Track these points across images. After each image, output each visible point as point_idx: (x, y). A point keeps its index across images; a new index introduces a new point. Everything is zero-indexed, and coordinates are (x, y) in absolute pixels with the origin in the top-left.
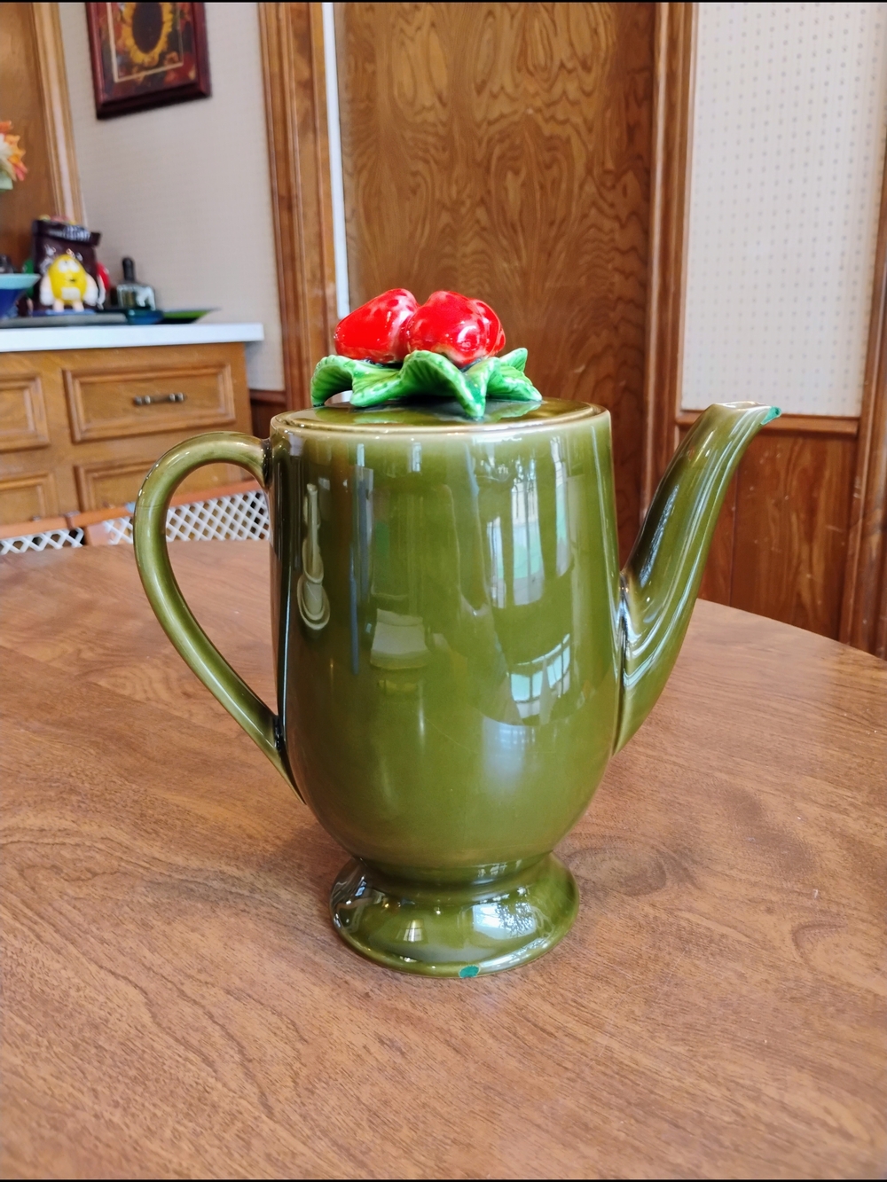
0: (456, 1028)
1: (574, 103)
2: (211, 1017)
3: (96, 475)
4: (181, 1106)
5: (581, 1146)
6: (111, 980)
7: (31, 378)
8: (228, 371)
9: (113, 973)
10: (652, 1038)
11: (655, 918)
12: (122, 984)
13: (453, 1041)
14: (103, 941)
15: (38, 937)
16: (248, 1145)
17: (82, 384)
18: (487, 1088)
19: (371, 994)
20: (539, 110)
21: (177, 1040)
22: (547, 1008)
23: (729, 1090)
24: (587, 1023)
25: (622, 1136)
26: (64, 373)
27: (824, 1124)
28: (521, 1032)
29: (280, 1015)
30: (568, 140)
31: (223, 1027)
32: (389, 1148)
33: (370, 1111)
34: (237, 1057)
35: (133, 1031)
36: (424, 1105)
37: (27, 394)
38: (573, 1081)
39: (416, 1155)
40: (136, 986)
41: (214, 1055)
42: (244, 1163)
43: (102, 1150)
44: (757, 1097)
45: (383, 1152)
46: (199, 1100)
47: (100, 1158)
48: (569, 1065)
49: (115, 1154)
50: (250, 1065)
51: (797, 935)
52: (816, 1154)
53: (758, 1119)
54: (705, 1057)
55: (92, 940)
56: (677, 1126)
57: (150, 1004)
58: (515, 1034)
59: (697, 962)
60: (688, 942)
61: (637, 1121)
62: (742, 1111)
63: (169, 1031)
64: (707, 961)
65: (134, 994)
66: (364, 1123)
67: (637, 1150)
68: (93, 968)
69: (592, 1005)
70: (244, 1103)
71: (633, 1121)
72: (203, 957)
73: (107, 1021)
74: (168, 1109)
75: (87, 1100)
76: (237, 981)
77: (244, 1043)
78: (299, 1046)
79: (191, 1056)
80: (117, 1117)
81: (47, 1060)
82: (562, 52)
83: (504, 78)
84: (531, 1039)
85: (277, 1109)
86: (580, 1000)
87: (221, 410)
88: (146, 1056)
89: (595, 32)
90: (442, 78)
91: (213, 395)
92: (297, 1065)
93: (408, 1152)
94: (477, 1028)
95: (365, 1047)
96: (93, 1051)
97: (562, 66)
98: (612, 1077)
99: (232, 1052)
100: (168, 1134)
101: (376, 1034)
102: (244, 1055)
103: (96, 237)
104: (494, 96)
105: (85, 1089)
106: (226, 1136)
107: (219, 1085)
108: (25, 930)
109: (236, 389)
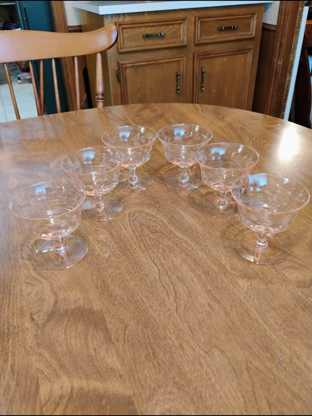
0: (228, 308)
2: (172, 283)
3: (200, 57)
4: (159, 303)
5: (245, 351)
6: (153, 264)
7: (184, 20)
8: (256, 16)
9: (154, 262)
10: (279, 331)
11: (301, 297)
12: (155, 266)
13: (226, 311)
14: (154, 252)
15: (140, 246)
16: (170, 318)
17: (201, 22)
18: (229, 327)
19: (211, 291)
21: (163, 286)
22: (255, 312)
23: (292, 353)
24: (263, 320)
25: (257, 353)
26: (195, 17)
28: (244, 316)
29: (187, 288)
31: (173, 286)
32: (200, 332)
33: (199, 321)
34: (174, 295)
35: (154, 280)
36: (212, 325)
37: (182, 26)
38: (252, 334)
39: (205, 336)
40: (158, 268)
41: (169, 293)
42: (168, 322)
43: (140, 307)
44: (299, 358)
45: (198, 332)
46: (163, 303)
47: (139, 308)
48: (253, 329)
49: (142, 309)
50: (176, 299)
52: (306, 379)
53: (295, 364)
54: (291, 342)
55: (151, 251)
56: (272, 356)
57: (159, 274)
58: (243, 316)
59: (305, 315)
60: (306, 307)
61: (263, 351)
62: (292, 360)
63: (161, 282)
64: (309, 316)
65: (157, 269)
66: (197, 323)
67: (259, 358)
68: (150, 259)
69: (268, 316)
70: (172, 307)
71: (262, 350)
72: (175, 265)
73: (149, 275)
74: (156, 303)
75: (140, 294)
76: (180, 275)
77: (177, 292)
78: (189, 298)
79: (165, 291)
80: (145, 300)
81: (134, 281)
84: (246, 318)
85: (179, 312)
86: (265, 313)
87: (250, 33)
88: (155, 287)
91: (248, 26)
92: (187, 303)
93: (204, 334)
94: (234, 310)
95: (204, 304)
96: (144, 282)
98: (262, 337)
99: (173, 294)
100: (154, 308)
101: (208, 302)
102: (176, 295)
105: (140, 291)
106: (166, 314)
107: (168, 301)
108: (138, 243)
109: (257, 24)
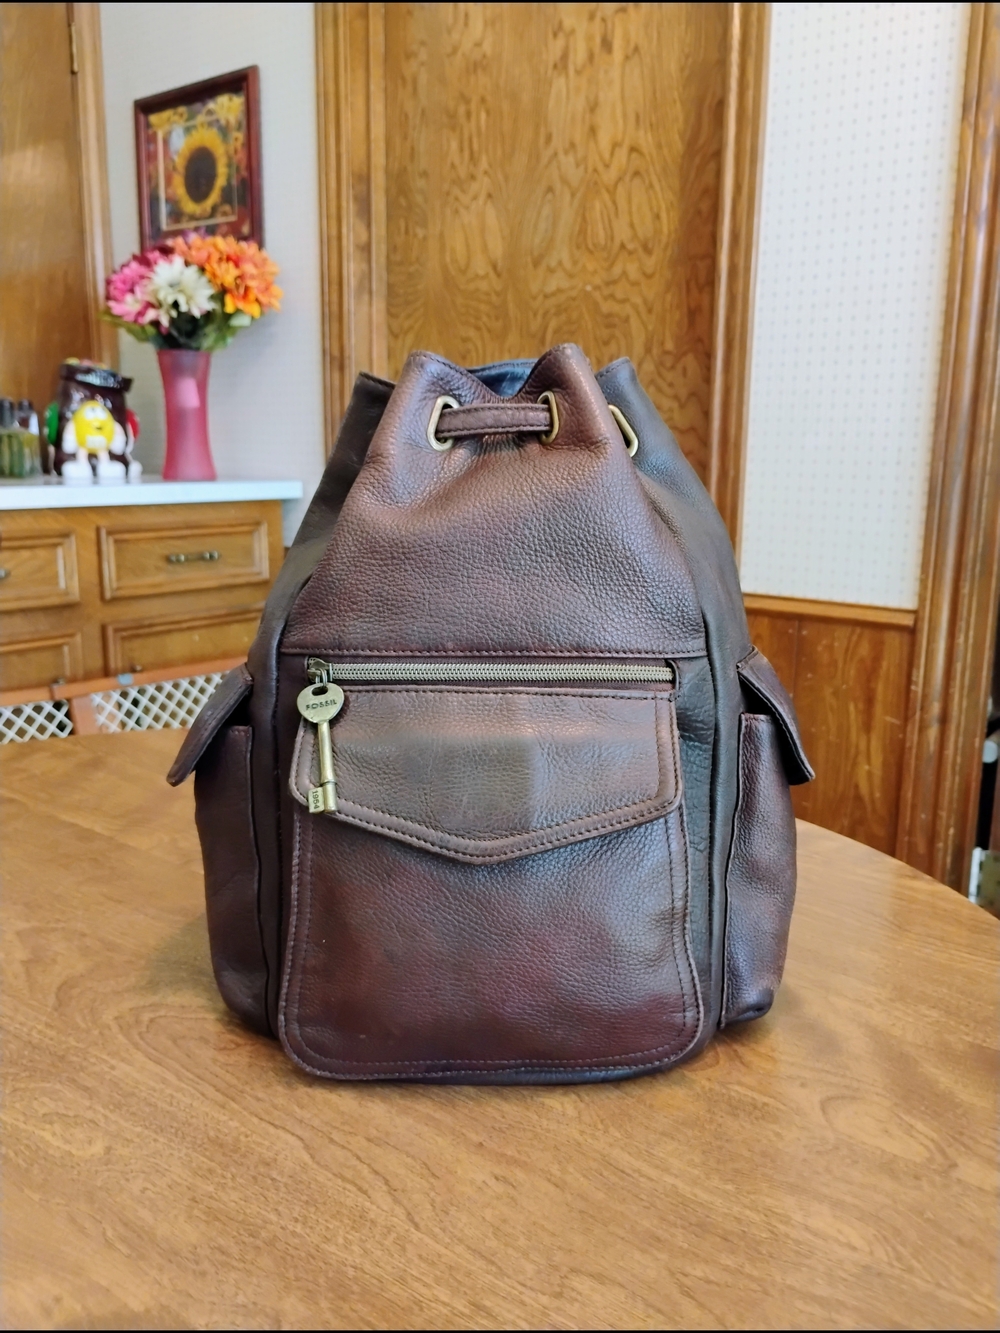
0: (555, 1169)
1: (635, 284)
2: (358, 1158)
3: (125, 634)
4: (346, 1221)
5: (655, 1252)
6: (272, 1130)
7: (66, 535)
8: (264, 529)
9: (272, 1124)
10: (709, 1179)
11: (711, 1090)
12: (281, 1133)
13: (553, 1179)
14: (258, 1099)
15: (203, 1095)
16: (404, 1249)
17: (116, 541)
18: (581, 1212)
19: (484, 1143)
20: (597, 288)
21: (334, 1175)
22: (627, 1157)
23: (766, 1216)
24: (657, 1167)
25: (686, 1246)
26: (98, 530)
27: (837, 1241)
28: (605, 1173)
29: (413, 1157)
30: (627, 320)
31: (369, 1165)
32: (510, 1251)
33: (493, 1226)
34: (385, 1188)
35: (298, 1168)
36: (534, 1224)
37: (60, 551)
38: (648, 1208)
39: (531, 1256)
40: (293, 1134)
41: (366, 1186)
42: (403, 1261)
43: (292, 1251)
44: (787, 1222)
45: (506, 1253)
46: (361, 1217)
47: (292, 1257)
48: (644, 1197)
49: (303, 1254)
50: (395, 1193)
51: (824, 1106)
52: (829, 1260)
53: (787, 1236)
54: (748, 1193)
55: (249, 1098)
56: (726, 1239)
57: (307, 1147)
58: (601, 1175)
59: (744, 1124)
60: (737, 1108)
61: (696, 1236)
62: (775, 1230)
63: (326, 1167)
64: (752, 1123)
65: (292, 1140)
66: (490, 1235)
67: (697, 1256)
68: (255, 1120)
69: (661, 1155)
70: (395, 1219)
71: (693, 1236)
72: (343, 1113)
73: (275, 1160)
74: (337, 1224)
75: (273, 1217)
76: (375, 1132)
77: (388, 1178)
78: (432, 1180)
79: (348, 1186)
80: (299, 1229)
81: (234, 1188)
82: (622, 233)
83: (562, 254)
84: (613, 1179)
85: (422, 1225)
86: (652, 1151)
87: (255, 569)
88: (312, 1186)
89: (657, 217)
90: (497, 248)
91: (248, 553)
92: (432, 1194)
93: (526, 1255)
94: (571, 1170)
95: (484, 1182)
96: (270, 1182)
97: (623, 246)
98: (677, 1206)
99: (379, 1184)
100: (341, 1241)
101: (492, 1173)
102: (389, 1186)
103: (126, 384)
104: (551, 271)
105: (269, 1209)
106: (386, 1243)
107: (374, 1207)
108: (190, 1089)
109: (272, 548)
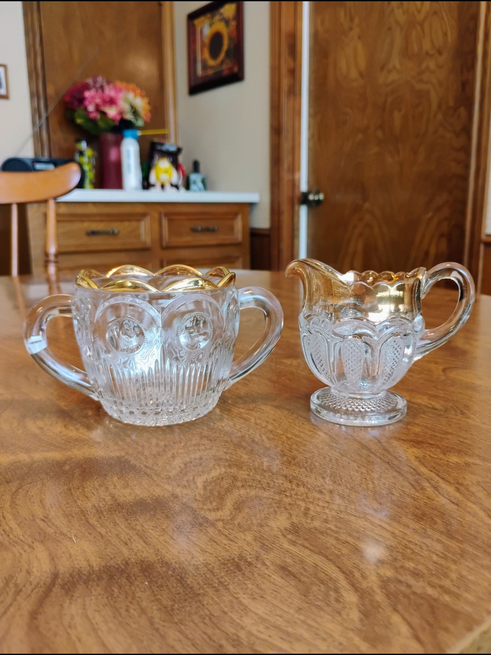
1: (433, 72)
7: (145, 215)
8: (240, 217)
17: (168, 219)
20: (413, 77)
30: (428, 92)
37: (142, 223)
82: (427, 46)
83: (396, 62)
87: (235, 237)
89: (445, 35)
90: (362, 64)
97: (427, 53)
103: (179, 150)
104: (390, 71)
109: (244, 227)
